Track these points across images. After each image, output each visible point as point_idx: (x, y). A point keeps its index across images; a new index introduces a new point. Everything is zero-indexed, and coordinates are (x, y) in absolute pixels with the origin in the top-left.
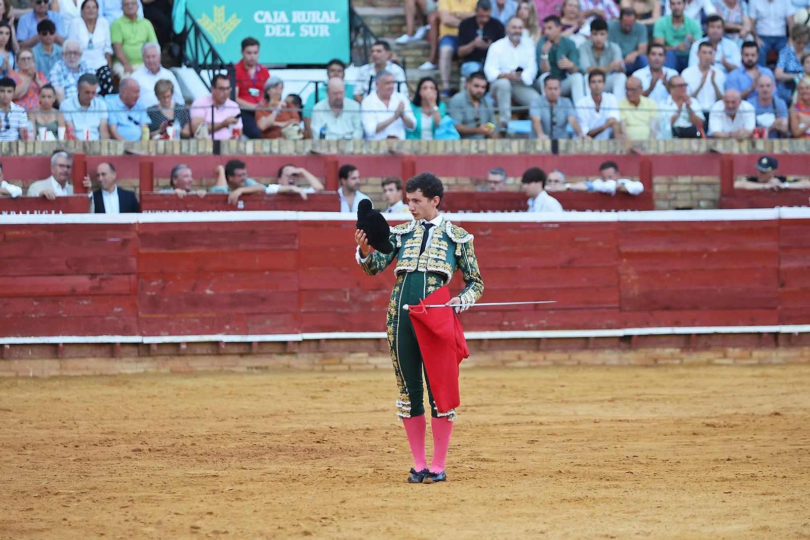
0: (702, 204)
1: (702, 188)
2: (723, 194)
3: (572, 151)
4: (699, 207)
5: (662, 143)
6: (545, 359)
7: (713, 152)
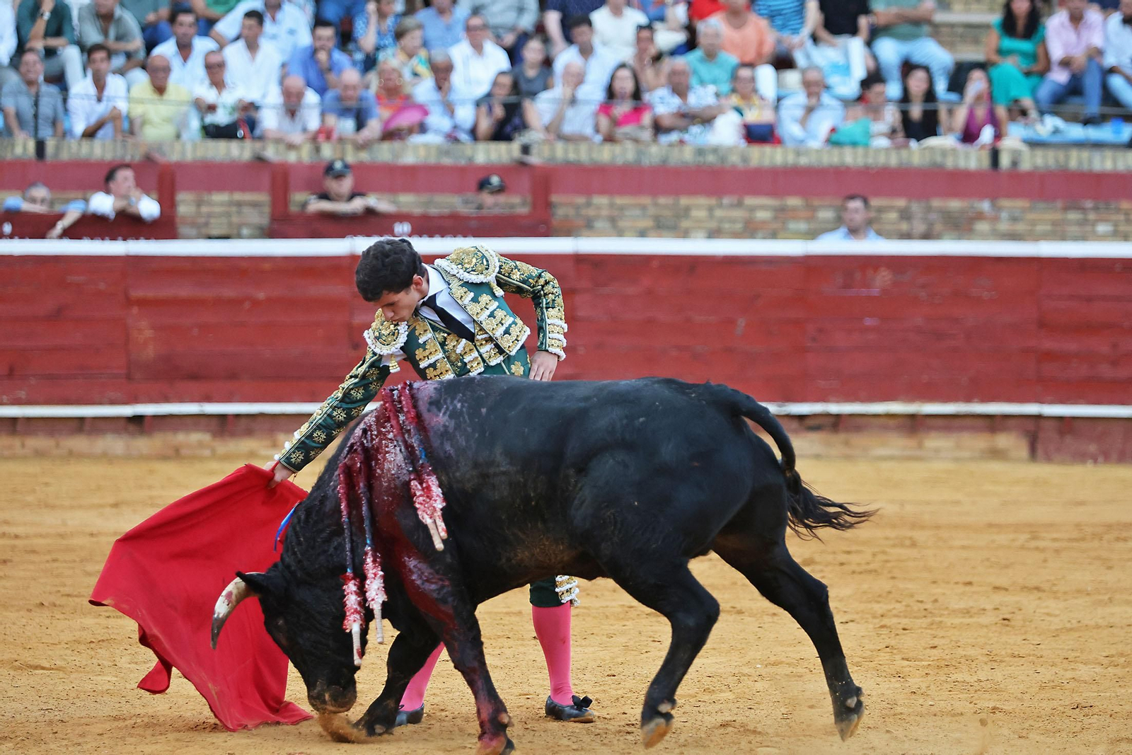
0: (245, 231)
1: (246, 210)
2: (274, 218)
3: (65, 156)
4: (239, 236)
5: (189, 147)
6: (23, 446)
7: (260, 160)
